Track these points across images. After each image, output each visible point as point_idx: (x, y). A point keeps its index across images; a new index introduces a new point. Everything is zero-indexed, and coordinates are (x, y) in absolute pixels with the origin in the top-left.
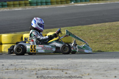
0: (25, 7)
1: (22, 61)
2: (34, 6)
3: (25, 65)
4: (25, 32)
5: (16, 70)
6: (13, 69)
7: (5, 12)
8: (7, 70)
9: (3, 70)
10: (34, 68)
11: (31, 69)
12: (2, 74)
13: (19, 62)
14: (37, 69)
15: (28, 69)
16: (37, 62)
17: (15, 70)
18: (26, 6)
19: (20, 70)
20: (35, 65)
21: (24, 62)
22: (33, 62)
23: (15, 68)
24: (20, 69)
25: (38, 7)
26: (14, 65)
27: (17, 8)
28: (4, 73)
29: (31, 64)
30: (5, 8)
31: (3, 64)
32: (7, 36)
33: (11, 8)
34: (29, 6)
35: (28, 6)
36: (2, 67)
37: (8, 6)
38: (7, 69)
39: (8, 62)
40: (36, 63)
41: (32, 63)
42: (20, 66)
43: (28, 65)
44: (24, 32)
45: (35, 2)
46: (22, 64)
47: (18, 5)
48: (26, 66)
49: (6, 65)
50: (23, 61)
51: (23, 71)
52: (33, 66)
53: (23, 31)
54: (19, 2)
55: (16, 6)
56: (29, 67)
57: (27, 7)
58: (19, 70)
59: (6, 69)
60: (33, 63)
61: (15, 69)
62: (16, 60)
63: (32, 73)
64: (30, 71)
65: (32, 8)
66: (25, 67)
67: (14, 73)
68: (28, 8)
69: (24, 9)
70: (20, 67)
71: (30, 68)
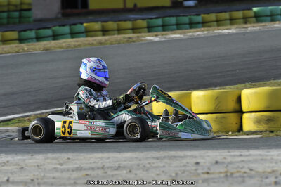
0: (245, 26)
1: (242, 154)
2: (267, 24)
3: (249, 161)
4: (247, 84)
5: (228, 176)
6: (221, 173)
7: (198, 38)
8: (206, 176)
9: (199, 174)
10: (269, 170)
11: (264, 172)
13: (234, 156)
14: (277, 171)
15: (257, 172)
16: (278, 155)
17: (226, 176)
18: (246, 23)
19: (237, 174)
20: (271, 162)
21: (247, 156)
22: (267, 156)
23: (225, 170)
24: (238, 172)
25: (275, 25)
26: (223, 163)
27: (226, 27)
28: (200, 182)
29: (262, 160)
30: (199, 29)
31: (198, 161)
32: (204, 96)
33: (213, 28)
34: (254, 23)
35: (250, 23)
36: (194, 168)
37: (204, 24)
38: (208, 173)
39: (208, 156)
40: (276, 158)
41: (265, 158)
42: (238, 164)
43: (255, 161)
44: (243, 85)
45: (269, 13)
46: (243, 161)
47: (228, 22)
48: (252, 165)
49: (205, 163)
50: (245, 152)
51: (244, 177)
52: (267, 165)
53: (241, 83)
54: (230, 15)
55: (223, 25)
56: (260, 167)
57: (249, 25)
58: (235, 175)
59: (203, 173)
60: (269, 158)
61: (226, 172)
62: (226, 151)
63: (267, 181)
64: (262, 177)
65: (261, 28)
66: (249, 168)
67: (223, 182)
68: (252, 28)
69: (243, 31)
70: (236, 168)
71: (260, 170)
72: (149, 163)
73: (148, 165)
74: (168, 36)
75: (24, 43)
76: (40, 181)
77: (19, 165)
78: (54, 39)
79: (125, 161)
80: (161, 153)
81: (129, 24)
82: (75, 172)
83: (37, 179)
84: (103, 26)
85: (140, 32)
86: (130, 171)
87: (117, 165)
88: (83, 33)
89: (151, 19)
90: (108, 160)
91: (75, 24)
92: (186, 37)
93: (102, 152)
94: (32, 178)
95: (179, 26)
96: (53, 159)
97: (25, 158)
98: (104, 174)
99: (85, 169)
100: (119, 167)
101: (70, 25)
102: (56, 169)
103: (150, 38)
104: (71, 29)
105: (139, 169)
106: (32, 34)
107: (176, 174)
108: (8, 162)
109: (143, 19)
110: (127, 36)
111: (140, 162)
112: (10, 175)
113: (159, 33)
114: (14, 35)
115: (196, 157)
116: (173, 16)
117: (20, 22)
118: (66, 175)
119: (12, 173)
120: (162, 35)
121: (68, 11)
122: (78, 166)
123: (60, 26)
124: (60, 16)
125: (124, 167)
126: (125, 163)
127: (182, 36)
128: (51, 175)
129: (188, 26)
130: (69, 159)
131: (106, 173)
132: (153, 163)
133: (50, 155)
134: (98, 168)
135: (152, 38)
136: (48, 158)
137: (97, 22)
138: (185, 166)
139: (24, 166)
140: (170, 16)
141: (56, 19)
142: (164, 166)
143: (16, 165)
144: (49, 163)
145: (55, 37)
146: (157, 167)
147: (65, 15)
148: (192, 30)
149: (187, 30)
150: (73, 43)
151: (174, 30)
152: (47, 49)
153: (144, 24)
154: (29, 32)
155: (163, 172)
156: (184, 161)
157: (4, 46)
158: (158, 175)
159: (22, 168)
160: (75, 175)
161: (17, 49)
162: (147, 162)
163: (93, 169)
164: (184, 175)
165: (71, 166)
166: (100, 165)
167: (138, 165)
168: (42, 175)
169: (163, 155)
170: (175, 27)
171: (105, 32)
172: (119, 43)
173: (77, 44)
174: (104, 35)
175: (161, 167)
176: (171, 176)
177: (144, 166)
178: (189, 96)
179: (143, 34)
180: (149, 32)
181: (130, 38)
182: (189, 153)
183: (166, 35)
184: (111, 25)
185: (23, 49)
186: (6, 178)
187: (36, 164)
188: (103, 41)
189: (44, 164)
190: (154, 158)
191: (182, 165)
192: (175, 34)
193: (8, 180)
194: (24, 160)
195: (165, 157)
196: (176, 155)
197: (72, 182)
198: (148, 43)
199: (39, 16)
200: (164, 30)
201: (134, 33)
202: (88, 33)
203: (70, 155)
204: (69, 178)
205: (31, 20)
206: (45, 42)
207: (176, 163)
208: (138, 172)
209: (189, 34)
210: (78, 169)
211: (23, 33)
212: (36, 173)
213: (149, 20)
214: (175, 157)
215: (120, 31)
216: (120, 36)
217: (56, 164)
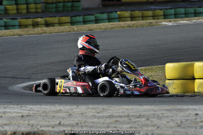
7: (200, 24)
9: (197, 122)
12: (195, 129)
28: (198, 128)
30: (201, 18)
31: (197, 113)
36: (194, 118)
49: (202, 114)
72: (162, 114)
73: (161, 115)
74: (178, 22)
75: (74, 25)
76: (82, 124)
77: (68, 113)
78: (96, 23)
79: (144, 111)
80: (171, 106)
81: (150, 13)
82: (108, 119)
83: (81, 123)
84: (131, 14)
85: (158, 19)
86: (148, 119)
87: (138, 114)
88: (116, 19)
89: (167, 9)
90: (132, 111)
91: (111, 12)
92: (191, 23)
93: (128, 105)
94: (77, 122)
95: (186, 15)
96: (93, 109)
97: (72, 108)
98: (129, 121)
99: (115, 117)
100: (140, 116)
101: (108, 13)
102: (94, 116)
103: (165, 23)
104: (108, 16)
105: (154, 118)
106: (80, 19)
107: (181, 122)
108: (60, 110)
109: (161, 10)
110: (148, 21)
111: (155, 113)
112: (61, 120)
113: (172, 20)
114: (68, 19)
115: (196, 110)
116: (182, 8)
117: (72, 10)
118: (102, 121)
119: (63, 118)
120: (174, 21)
121: (107, 3)
122: (110, 114)
123: (100, 13)
124: (101, 6)
125: (144, 116)
126: (144, 113)
127: (188, 22)
128: (91, 120)
129: (193, 15)
130: (104, 109)
131: (130, 120)
132: (165, 114)
133: (90, 106)
134: (125, 116)
135: (167, 23)
136: (89, 108)
137: (127, 11)
138: (187, 116)
139: (71, 113)
140: (180, 8)
141: (98, 8)
142: (172, 116)
143: (66, 113)
144: (89, 112)
145: (97, 21)
146: (167, 116)
147: (104, 6)
148: (196, 18)
149: (192, 18)
150: (110, 26)
151: (183, 17)
152: (91, 30)
153: (161, 13)
154: (78, 17)
155: (172, 120)
156: (188, 113)
157: (60, 27)
158: (168, 122)
159: (70, 115)
160: (108, 121)
161: (69, 29)
162: (160, 113)
163: (121, 117)
164: (186, 122)
165: (105, 114)
166: (126, 114)
167: (154, 115)
168: (85, 120)
169: (172, 108)
170: (184, 15)
171: (133, 18)
172: (143, 27)
173: (112, 26)
174: (132, 20)
175: (170, 116)
176: (177, 123)
177: (158, 116)
178: (193, 66)
179: (160, 20)
180: (165, 19)
181: (151, 23)
182: (191, 107)
183: (177, 21)
184: (137, 13)
185: (74, 30)
186: (58, 122)
187: (80, 112)
188: (131, 25)
189: (86, 113)
190: (165, 110)
191: (185, 115)
192: (183, 20)
193: (60, 123)
194: (72, 109)
195: (173, 110)
196: (182, 108)
197: (106, 125)
198: (164, 27)
199: (86, 6)
200: (175, 18)
201: (154, 19)
202: (120, 19)
203: (105, 107)
204: (104, 123)
205: (80, 8)
206: (89, 25)
207: (181, 114)
208: (153, 120)
209: (194, 21)
210: (110, 117)
211: (74, 18)
212: (80, 119)
213: (165, 10)
214: (181, 109)
215: (143, 17)
216: (143, 21)
217: (94, 113)
